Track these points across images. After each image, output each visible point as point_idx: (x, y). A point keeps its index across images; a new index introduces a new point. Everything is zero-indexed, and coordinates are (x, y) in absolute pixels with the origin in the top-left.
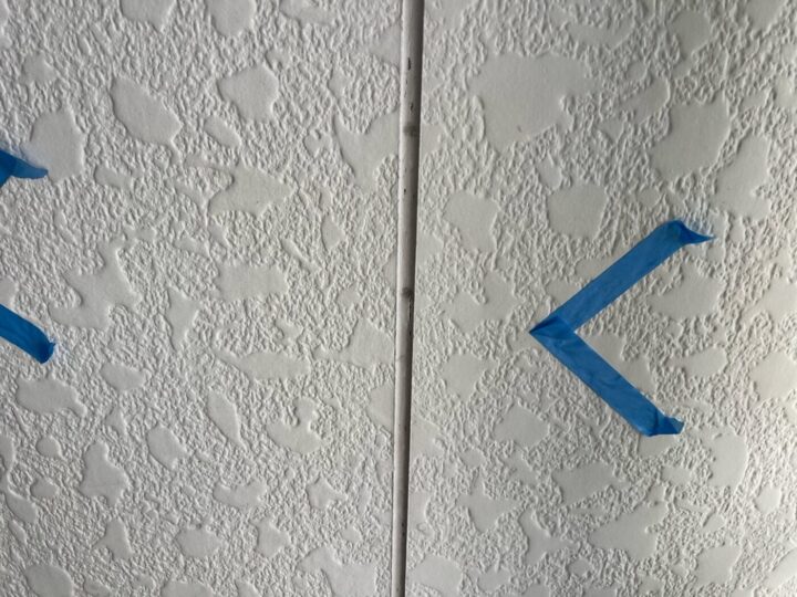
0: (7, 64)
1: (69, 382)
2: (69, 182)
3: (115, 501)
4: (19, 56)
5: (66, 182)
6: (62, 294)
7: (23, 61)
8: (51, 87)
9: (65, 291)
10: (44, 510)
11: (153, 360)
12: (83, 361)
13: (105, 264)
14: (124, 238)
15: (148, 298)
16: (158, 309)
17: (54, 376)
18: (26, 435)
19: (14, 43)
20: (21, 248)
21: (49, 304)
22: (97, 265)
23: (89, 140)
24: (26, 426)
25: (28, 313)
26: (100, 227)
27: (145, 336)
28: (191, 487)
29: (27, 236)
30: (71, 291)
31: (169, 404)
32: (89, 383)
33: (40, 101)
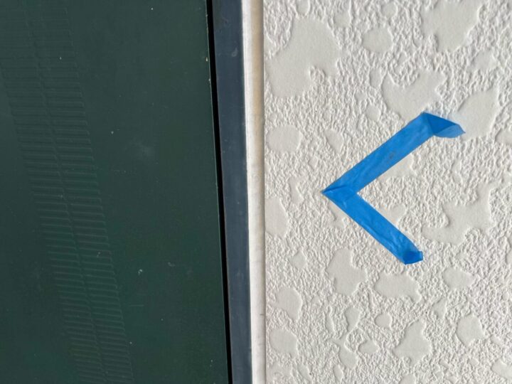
0: (462, 58)
1: (416, 279)
2: (475, 140)
3: (416, 362)
4: (474, 51)
5: (472, 141)
6: (436, 218)
7: (475, 55)
8: (489, 74)
9: (440, 216)
10: (363, 361)
11: (487, 269)
12: (432, 265)
13: (477, 200)
14: (500, 181)
15: (501, 225)
16: (505, 233)
17: (407, 273)
18: (371, 311)
19: (474, 42)
20: (420, 185)
21: (424, 225)
22: (471, 199)
23: (503, 111)
24: (374, 305)
25: (406, 230)
26: (485, 173)
27: (487, 252)
28: (477, 360)
29: (427, 177)
30: (444, 217)
31: (485, 300)
32: (431, 280)
33: (477, 83)
